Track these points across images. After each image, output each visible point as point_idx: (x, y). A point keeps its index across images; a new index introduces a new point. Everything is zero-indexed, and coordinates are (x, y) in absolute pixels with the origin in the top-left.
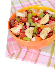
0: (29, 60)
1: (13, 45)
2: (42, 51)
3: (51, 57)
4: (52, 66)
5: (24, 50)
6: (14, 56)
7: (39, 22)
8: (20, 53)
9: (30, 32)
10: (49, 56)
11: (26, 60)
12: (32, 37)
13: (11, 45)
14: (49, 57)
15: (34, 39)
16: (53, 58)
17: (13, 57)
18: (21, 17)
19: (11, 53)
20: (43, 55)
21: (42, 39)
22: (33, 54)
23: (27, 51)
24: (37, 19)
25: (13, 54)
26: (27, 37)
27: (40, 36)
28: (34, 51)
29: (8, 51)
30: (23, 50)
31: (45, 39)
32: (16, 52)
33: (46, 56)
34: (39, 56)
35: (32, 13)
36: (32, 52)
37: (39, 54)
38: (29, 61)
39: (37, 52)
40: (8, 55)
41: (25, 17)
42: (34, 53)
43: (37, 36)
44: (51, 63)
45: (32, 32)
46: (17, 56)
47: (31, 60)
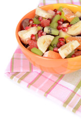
0: (37, 88)
1: (22, 60)
2: (64, 80)
3: (74, 92)
4: (71, 106)
5: (36, 71)
6: (17, 77)
7: (66, 30)
8: (28, 73)
9: (45, 42)
10: (72, 89)
11: (33, 87)
12: (46, 51)
13: (19, 59)
14: (71, 91)
15: (47, 54)
16: (78, 95)
17: (15, 77)
18: (43, 18)
19: (15, 71)
20: (63, 86)
21: (60, 58)
22: (47, 80)
23: (40, 74)
24: (65, 25)
25: (18, 73)
26: (38, 48)
27: (58, 52)
28: (50, 76)
29: (11, 67)
30: (34, 71)
31: (66, 58)
32: (21, 70)
33: (67, 88)
34: (55, 86)
35: (60, 14)
36: (46, 78)
37: (57, 83)
38: (37, 90)
39: (56, 79)
40: (9, 73)
41: (48, 19)
42: (50, 79)
43: (54, 51)
44: (70, 102)
45: (49, 43)
46: (22, 77)
47: (40, 89)
